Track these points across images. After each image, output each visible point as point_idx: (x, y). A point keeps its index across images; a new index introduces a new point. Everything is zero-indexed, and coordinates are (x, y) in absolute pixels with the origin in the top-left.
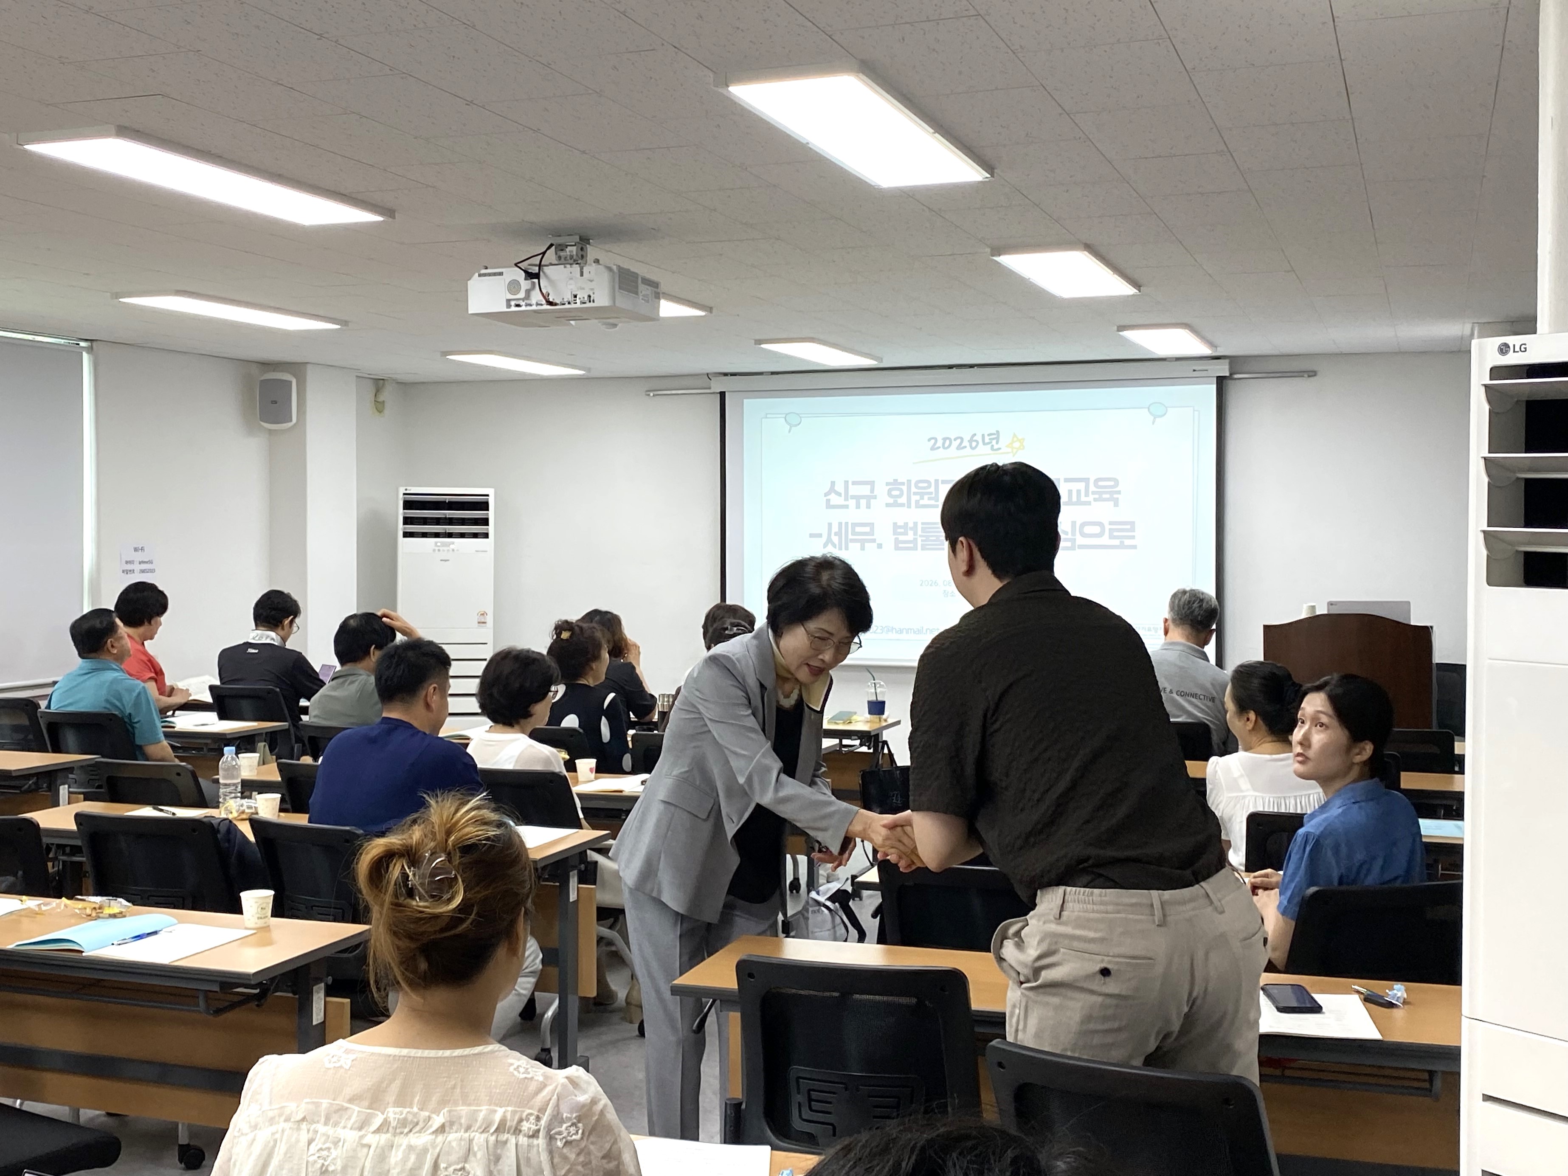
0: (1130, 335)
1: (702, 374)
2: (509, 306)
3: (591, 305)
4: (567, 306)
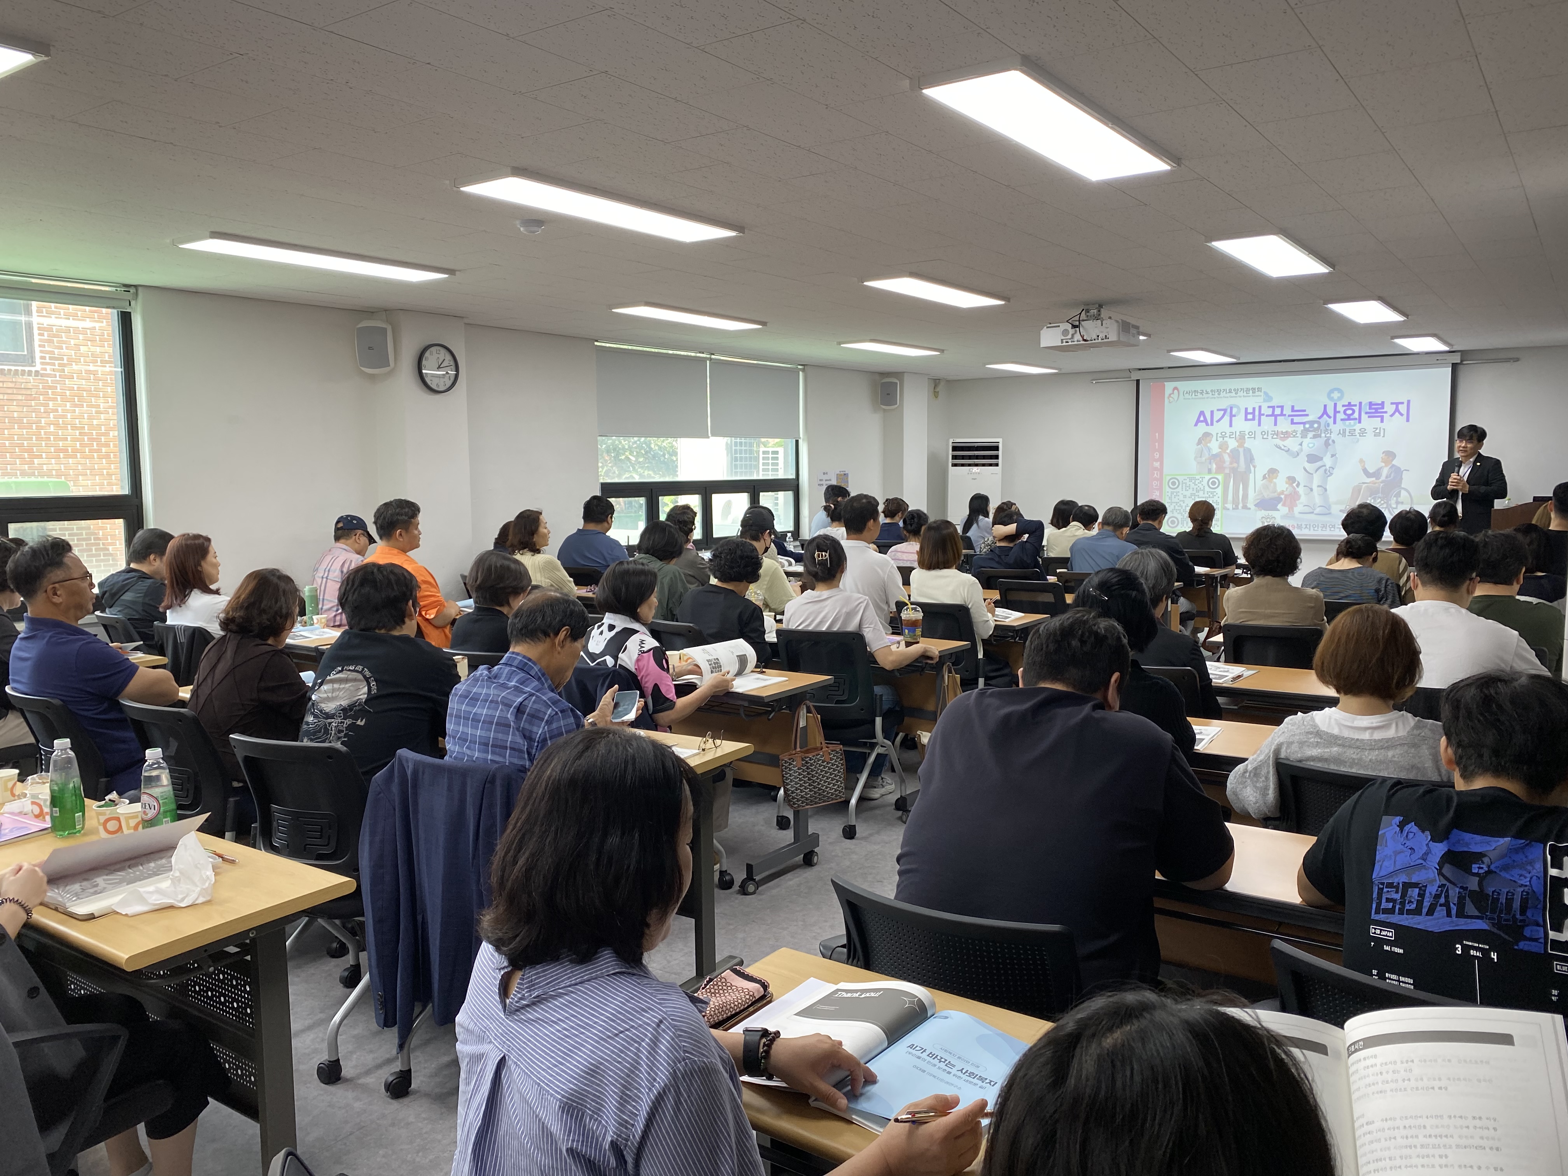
0: (1399, 341)
1: (1126, 370)
2: (1062, 342)
3: (1107, 340)
4: (1094, 341)
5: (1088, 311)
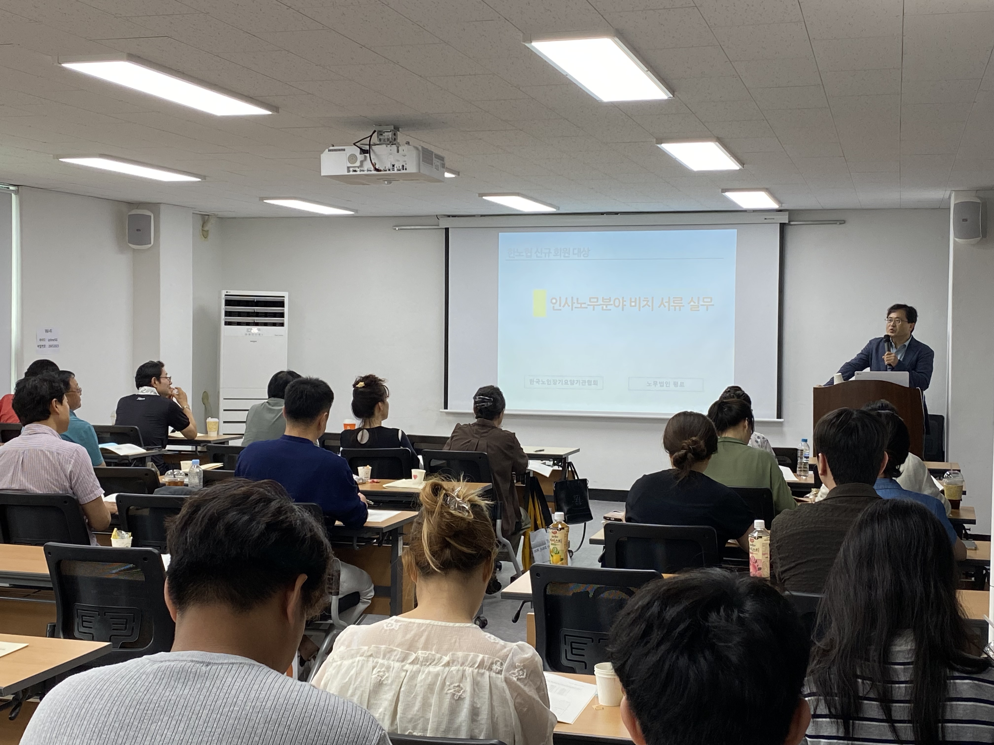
0: (730, 195)
1: (434, 216)
2: (349, 171)
3: (404, 171)
4: (388, 172)
5: (380, 133)
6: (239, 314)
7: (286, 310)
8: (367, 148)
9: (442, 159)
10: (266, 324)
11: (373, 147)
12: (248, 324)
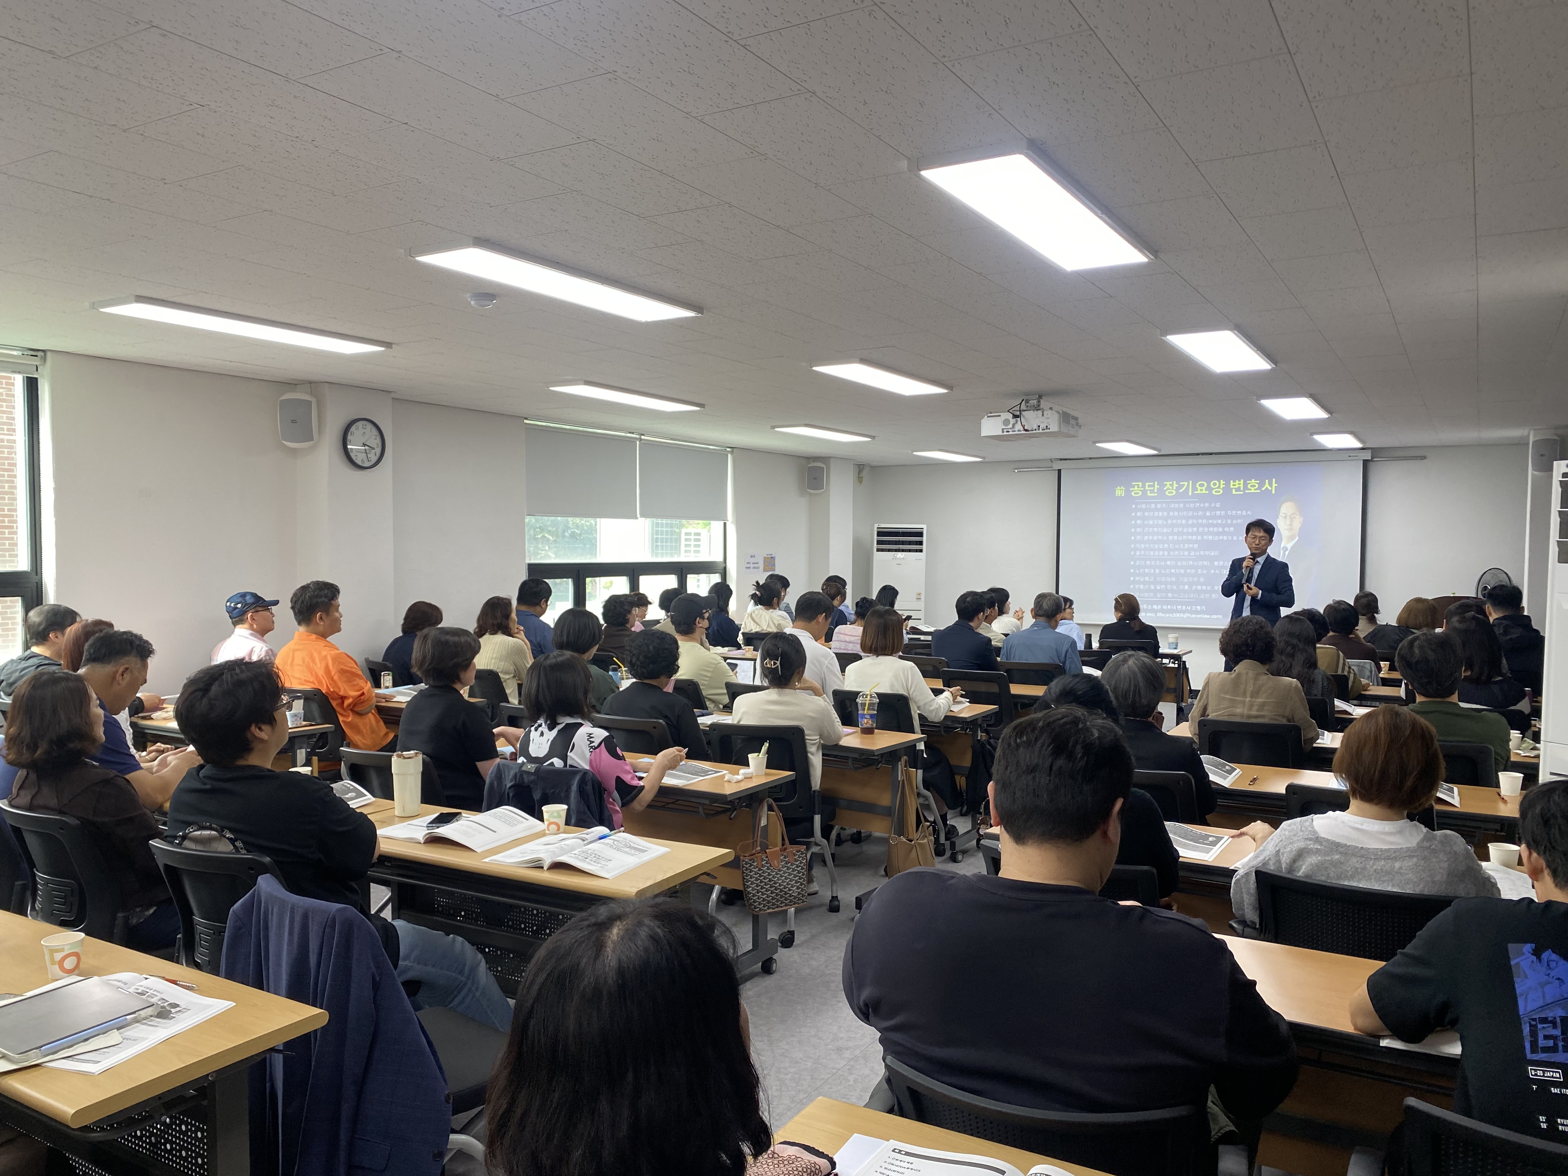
0: (1318, 438)
1: (1050, 460)
2: (1003, 432)
3: (1048, 430)
4: (1035, 432)
5: (1027, 401)
6: (889, 543)
7: (924, 539)
8: (1018, 413)
9: (1076, 419)
10: (910, 551)
11: (1023, 413)
12: (896, 550)
